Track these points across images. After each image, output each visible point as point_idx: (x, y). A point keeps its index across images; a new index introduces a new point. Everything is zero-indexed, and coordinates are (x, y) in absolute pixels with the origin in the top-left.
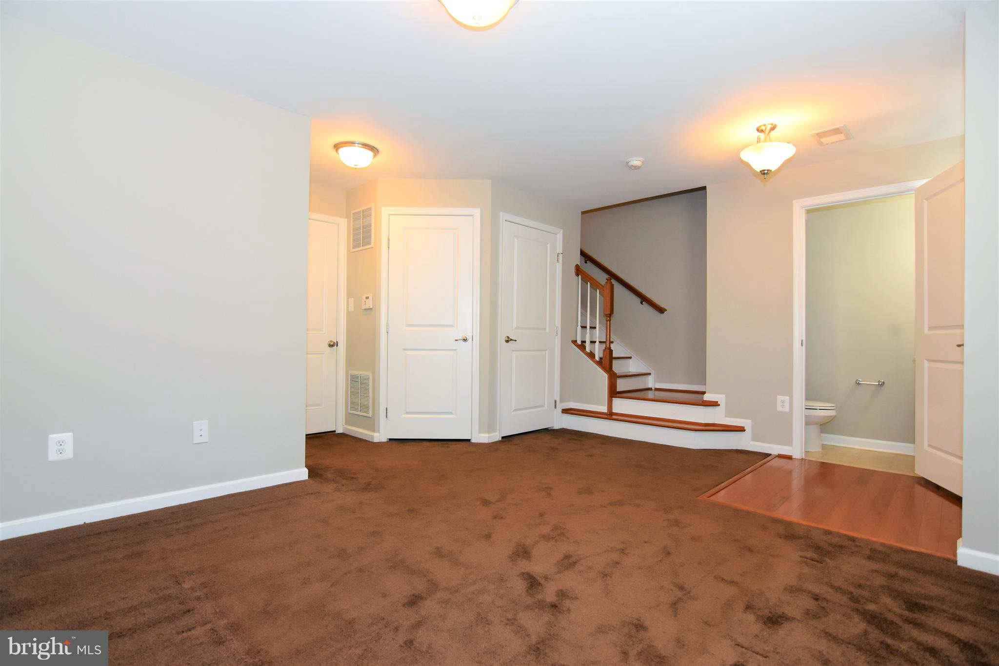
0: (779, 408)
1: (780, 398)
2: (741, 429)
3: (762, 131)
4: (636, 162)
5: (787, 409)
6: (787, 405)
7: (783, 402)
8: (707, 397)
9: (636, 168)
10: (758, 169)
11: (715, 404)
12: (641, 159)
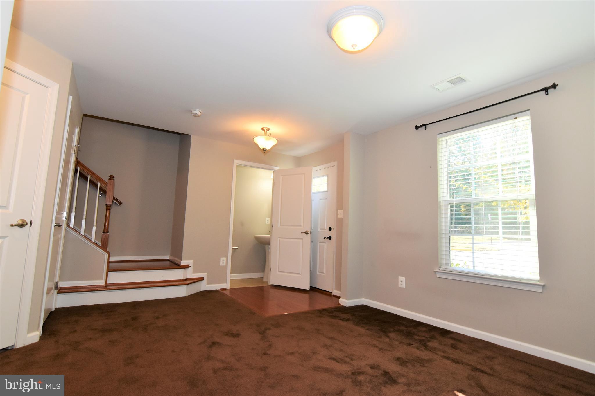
0: (221, 264)
1: (222, 259)
2: (202, 279)
3: (264, 130)
4: (198, 112)
5: (225, 264)
6: (225, 262)
7: (223, 261)
8: (183, 262)
9: (197, 116)
10: (262, 148)
11: (187, 266)
12: (201, 111)
